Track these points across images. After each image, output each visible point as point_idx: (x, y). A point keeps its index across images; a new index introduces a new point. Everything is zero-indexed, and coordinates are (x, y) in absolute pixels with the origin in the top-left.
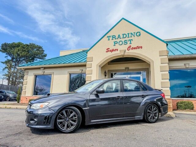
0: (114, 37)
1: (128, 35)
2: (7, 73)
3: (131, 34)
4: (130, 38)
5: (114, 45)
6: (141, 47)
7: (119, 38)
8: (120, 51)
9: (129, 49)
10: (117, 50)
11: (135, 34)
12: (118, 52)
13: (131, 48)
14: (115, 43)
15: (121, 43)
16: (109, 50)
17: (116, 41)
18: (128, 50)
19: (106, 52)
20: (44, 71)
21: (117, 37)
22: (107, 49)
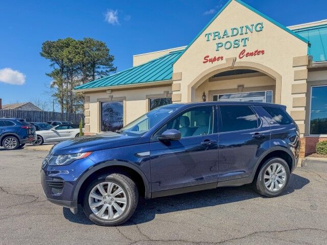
0: (217, 34)
1: (242, 31)
2: (57, 92)
3: (247, 27)
4: (244, 36)
5: (216, 49)
7: (225, 37)
8: (227, 60)
9: (241, 56)
10: (222, 58)
11: (254, 27)
12: (224, 61)
13: (245, 54)
14: (219, 45)
15: (228, 45)
16: (208, 59)
17: (220, 42)
18: (240, 58)
20: (111, 95)
21: (221, 35)
22: (205, 58)
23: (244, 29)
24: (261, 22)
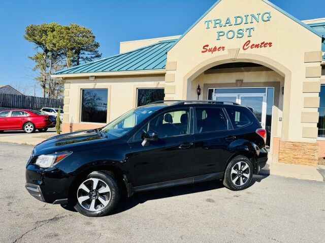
0: (218, 22)
1: (246, 20)
3: (253, 16)
4: (249, 26)
5: (217, 38)
6: (270, 44)
7: (228, 25)
8: (229, 50)
11: (260, 16)
12: (225, 52)
13: (250, 45)
14: (220, 34)
15: (231, 35)
16: (208, 48)
17: (222, 31)
18: (244, 49)
19: (203, 52)
21: (223, 23)
22: (204, 47)
23: (249, 18)
24: (268, 12)
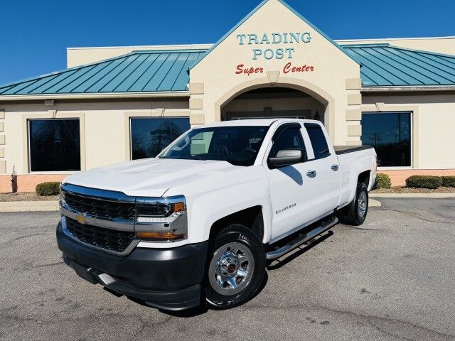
0: (253, 37)
1: (285, 39)
3: (292, 35)
4: (289, 46)
5: (253, 57)
7: (264, 42)
8: (268, 73)
9: (286, 70)
10: (261, 69)
11: (300, 36)
12: (264, 75)
13: (291, 68)
14: (257, 53)
16: (243, 68)
17: (258, 49)
18: (285, 73)
19: (237, 73)
21: (260, 39)
22: (238, 66)
23: (289, 37)
24: (308, 32)
